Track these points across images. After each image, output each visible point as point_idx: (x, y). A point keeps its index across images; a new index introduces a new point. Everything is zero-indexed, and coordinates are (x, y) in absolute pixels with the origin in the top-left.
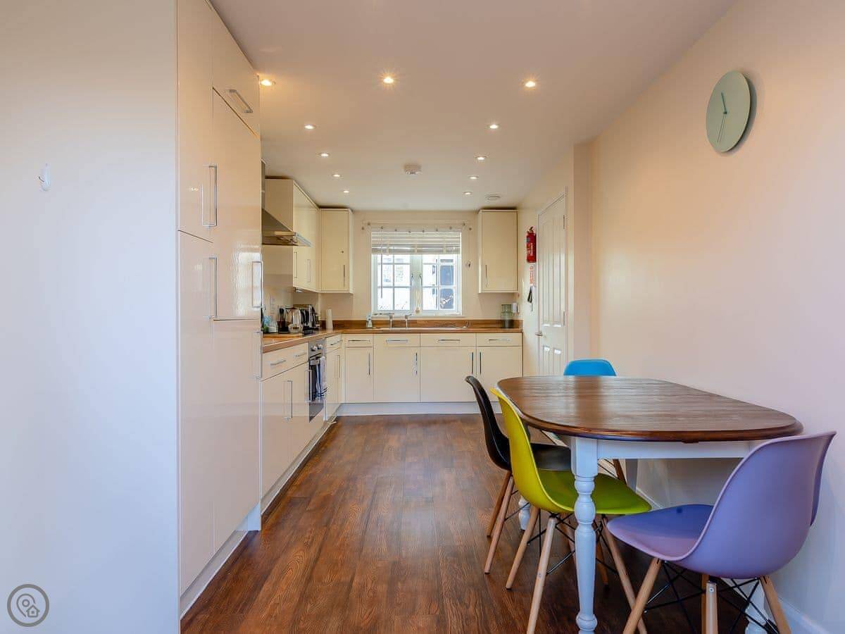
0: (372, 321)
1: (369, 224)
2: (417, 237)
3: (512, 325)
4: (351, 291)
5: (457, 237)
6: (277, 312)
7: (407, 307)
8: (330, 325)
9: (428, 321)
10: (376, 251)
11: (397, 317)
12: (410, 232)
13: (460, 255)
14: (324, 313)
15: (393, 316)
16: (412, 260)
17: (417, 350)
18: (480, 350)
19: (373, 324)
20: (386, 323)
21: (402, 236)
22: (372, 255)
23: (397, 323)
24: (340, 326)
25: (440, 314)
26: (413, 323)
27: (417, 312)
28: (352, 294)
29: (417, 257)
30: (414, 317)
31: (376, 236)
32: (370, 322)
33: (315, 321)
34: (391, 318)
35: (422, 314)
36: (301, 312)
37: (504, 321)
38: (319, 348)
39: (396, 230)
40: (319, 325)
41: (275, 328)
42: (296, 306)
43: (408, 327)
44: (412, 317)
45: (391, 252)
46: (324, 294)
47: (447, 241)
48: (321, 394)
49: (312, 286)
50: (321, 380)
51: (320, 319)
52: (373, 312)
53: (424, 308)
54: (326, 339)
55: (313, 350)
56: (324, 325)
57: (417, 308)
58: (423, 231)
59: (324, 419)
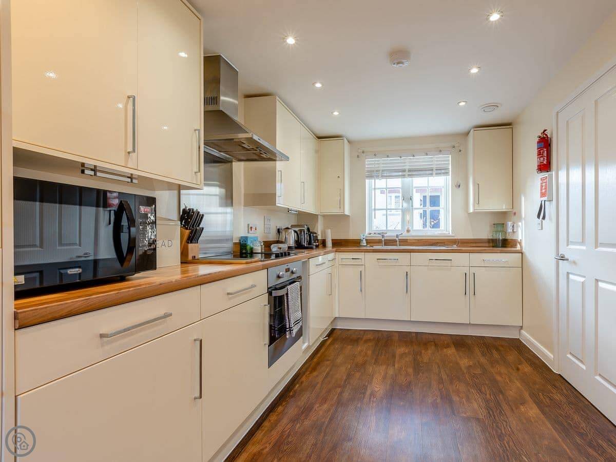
0: (366, 240)
1: (363, 152)
2: (408, 162)
3: (504, 244)
4: (347, 213)
5: (447, 159)
6: (274, 231)
7: (399, 227)
8: (329, 243)
9: (418, 240)
10: (370, 177)
11: (390, 235)
12: (401, 157)
13: (449, 177)
14: (324, 233)
15: (385, 235)
16: (403, 183)
17: (407, 269)
18: (473, 270)
19: (367, 243)
20: (379, 242)
21: (394, 162)
22: (367, 181)
23: (388, 242)
24: (339, 244)
25: (429, 234)
26: (404, 242)
27: (408, 231)
28: (349, 216)
29: (408, 180)
30: (405, 235)
31: (370, 163)
32: (364, 241)
33: (316, 239)
34: (383, 236)
35: (412, 233)
36: (295, 232)
37: (496, 239)
38: (292, 273)
39: (388, 156)
40: (317, 244)
41: (260, 248)
42: (292, 226)
43: (399, 245)
44: (403, 236)
45: (383, 177)
46: (324, 216)
47: (437, 165)
48: (290, 327)
49: (309, 207)
50: (291, 311)
51: (319, 238)
52: (367, 233)
53: (414, 228)
54: (309, 261)
55: (279, 277)
56: (324, 243)
57: (408, 228)
58: (414, 156)
59: (306, 345)
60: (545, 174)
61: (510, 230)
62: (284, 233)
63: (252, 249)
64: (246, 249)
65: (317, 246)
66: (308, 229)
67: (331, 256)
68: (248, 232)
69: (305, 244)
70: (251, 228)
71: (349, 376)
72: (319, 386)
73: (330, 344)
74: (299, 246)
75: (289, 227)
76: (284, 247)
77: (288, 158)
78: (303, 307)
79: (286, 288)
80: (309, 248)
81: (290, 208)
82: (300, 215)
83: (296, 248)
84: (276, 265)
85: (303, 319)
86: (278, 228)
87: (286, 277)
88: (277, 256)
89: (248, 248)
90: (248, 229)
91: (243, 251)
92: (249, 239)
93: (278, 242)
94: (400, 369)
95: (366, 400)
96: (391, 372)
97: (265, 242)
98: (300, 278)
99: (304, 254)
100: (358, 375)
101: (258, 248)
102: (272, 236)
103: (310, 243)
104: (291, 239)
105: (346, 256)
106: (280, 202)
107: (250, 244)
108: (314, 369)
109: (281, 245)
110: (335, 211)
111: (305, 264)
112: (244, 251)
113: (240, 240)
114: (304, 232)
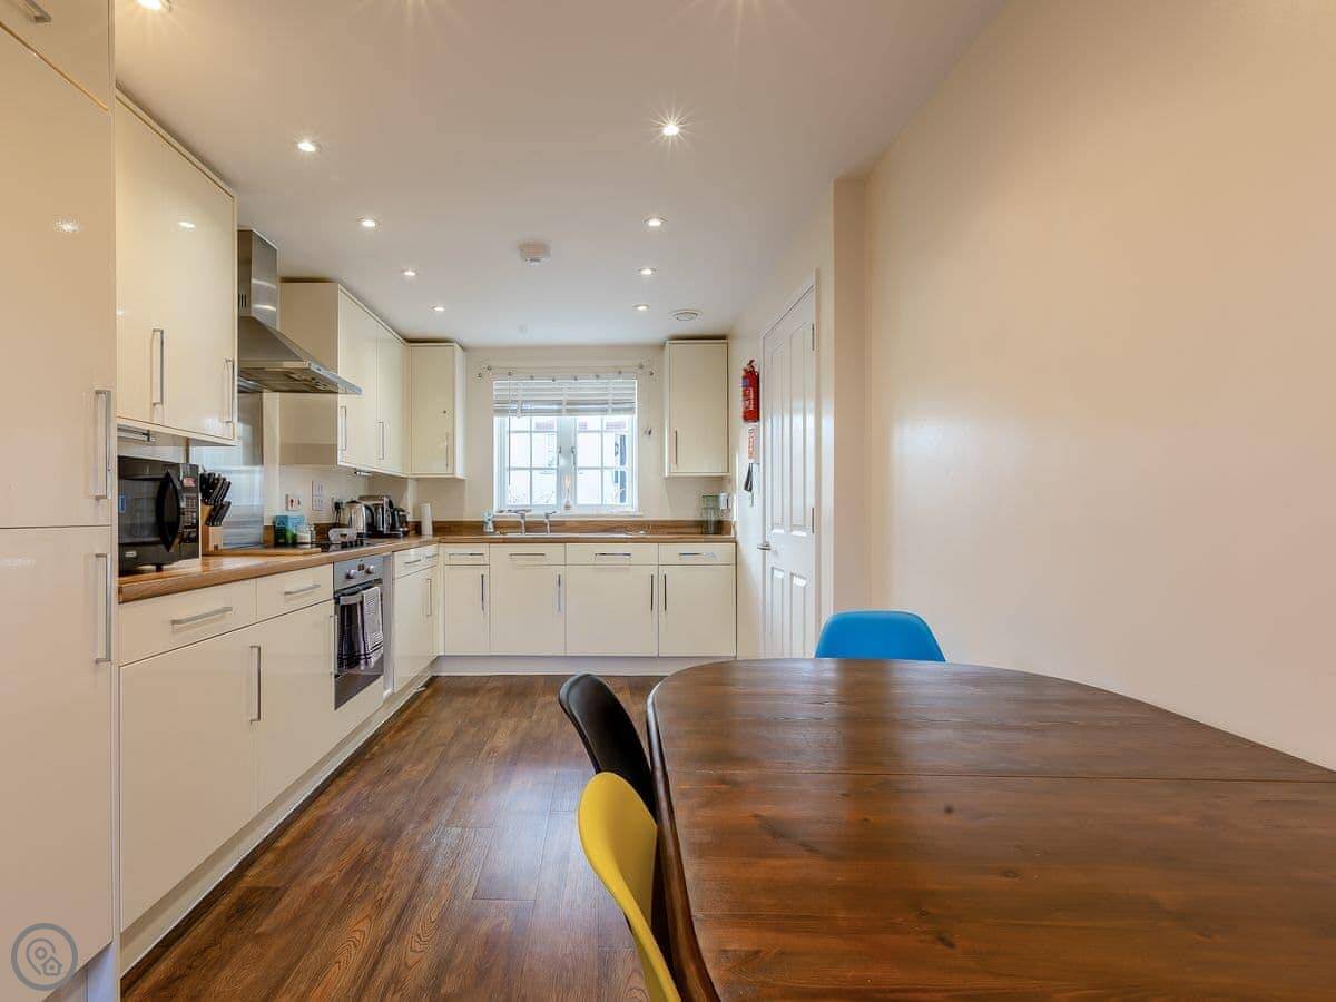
0: (494, 522)
1: (489, 369)
2: (567, 389)
3: (718, 528)
4: (459, 474)
5: (630, 387)
6: (330, 506)
7: (553, 501)
8: (427, 528)
9: (585, 522)
10: (502, 412)
11: (536, 515)
12: (554, 380)
13: (636, 416)
14: (417, 509)
15: (527, 514)
16: (559, 425)
17: (560, 570)
18: (665, 571)
19: (494, 527)
20: (515, 526)
21: (544, 387)
22: (496, 419)
23: (533, 526)
24: (444, 530)
25: (604, 512)
26: (558, 526)
27: (567, 507)
28: (463, 480)
29: (567, 419)
30: (560, 514)
31: (500, 387)
32: (490, 525)
33: (404, 521)
34: (523, 517)
35: (574, 511)
36: (367, 507)
37: (707, 522)
38: (368, 572)
39: (532, 378)
40: (406, 529)
41: (309, 535)
42: (362, 498)
43: (551, 532)
44: (557, 516)
45: (524, 412)
46: (417, 479)
47: (615, 395)
48: (365, 654)
49: (390, 466)
50: (367, 630)
51: (410, 518)
52: (496, 508)
53: (579, 502)
54: (393, 555)
55: (349, 577)
56: (417, 529)
57: (568, 502)
58: (576, 379)
59: (389, 691)
60: (751, 425)
61: (723, 506)
62: (347, 510)
63: (295, 537)
64: (285, 537)
65: (406, 534)
66: (390, 504)
67: (430, 550)
68: (287, 509)
69: (385, 529)
70: (292, 501)
71: (458, 733)
72: (410, 747)
73: (428, 697)
74: (373, 532)
75: (356, 499)
76: (351, 533)
77: (360, 390)
78: (386, 625)
79: (359, 595)
80: (392, 535)
81: (358, 467)
82: (374, 478)
83: (369, 536)
84: (342, 559)
85: (385, 644)
86: (335, 500)
87: (360, 578)
88: (344, 546)
89: (289, 535)
90: (287, 503)
91: (279, 537)
92: (289, 520)
93: (337, 525)
94: (539, 721)
95: (482, 755)
96: (525, 724)
97: (316, 526)
98: (379, 581)
99: (382, 546)
100: (472, 731)
101: (306, 535)
102: (326, 517)
103: (393, 527)
104: (360, 520)
105: (457, 550)
106: (345, 459)
107: (291, 528)
108: (402, 728)
109: (345, 531)
110: (437, 469)
111: (387, 561)
112: (282, 541)
113: (274, 523)
114: (383, 508)
